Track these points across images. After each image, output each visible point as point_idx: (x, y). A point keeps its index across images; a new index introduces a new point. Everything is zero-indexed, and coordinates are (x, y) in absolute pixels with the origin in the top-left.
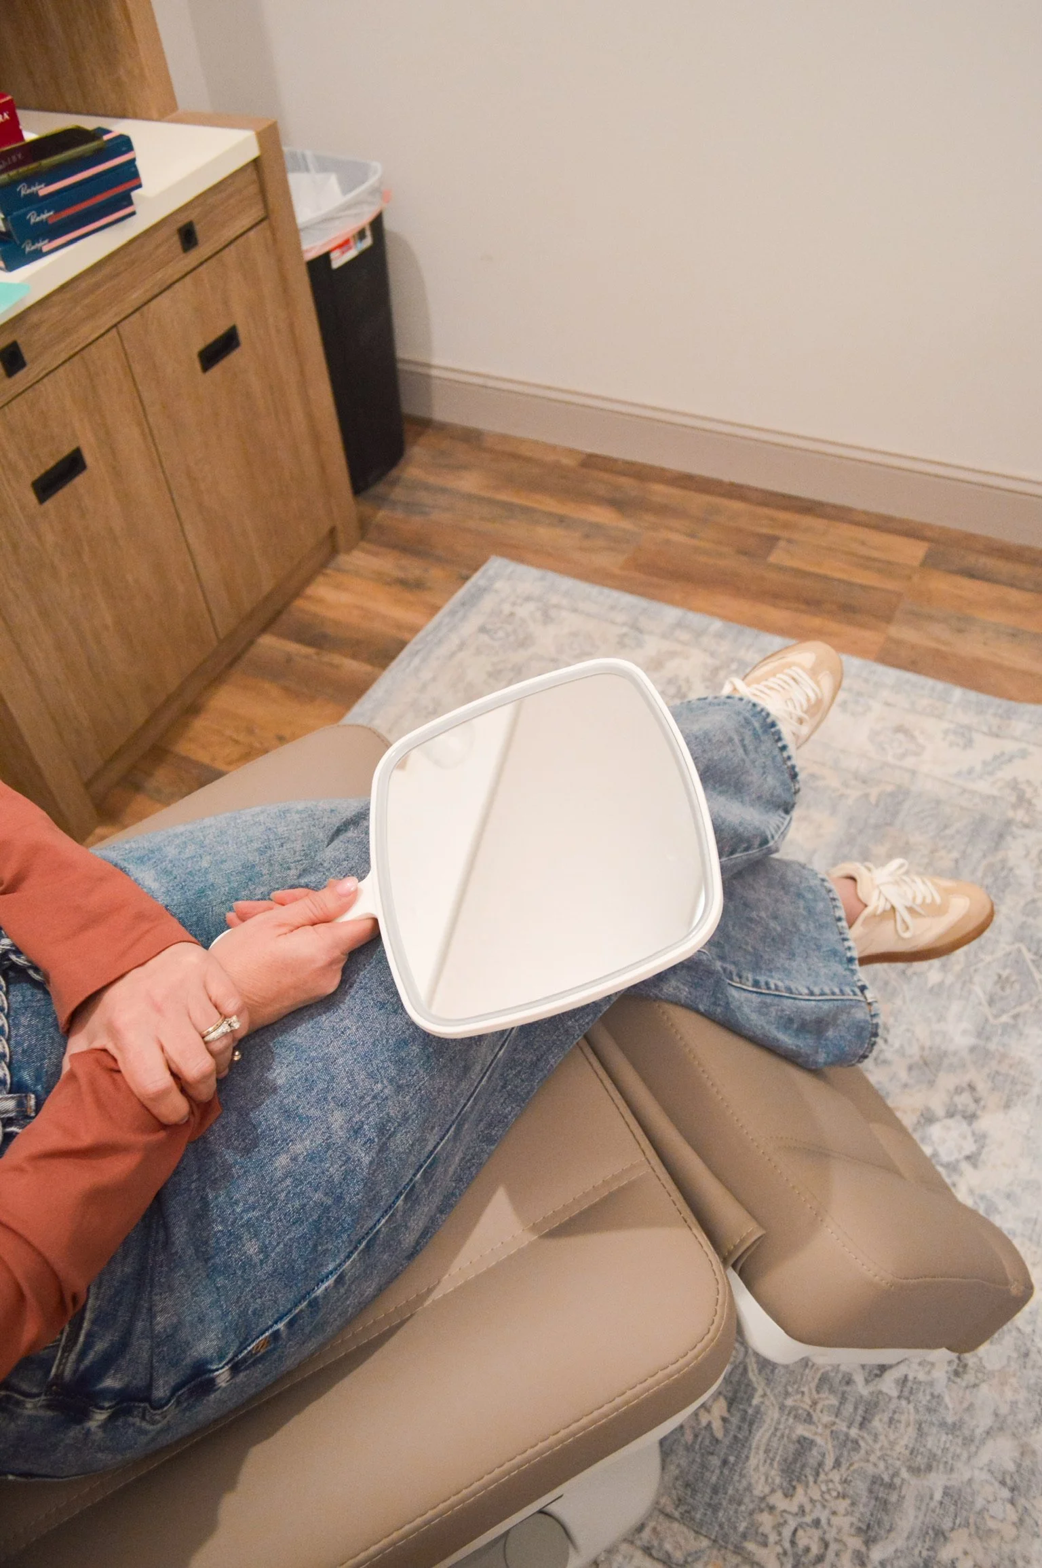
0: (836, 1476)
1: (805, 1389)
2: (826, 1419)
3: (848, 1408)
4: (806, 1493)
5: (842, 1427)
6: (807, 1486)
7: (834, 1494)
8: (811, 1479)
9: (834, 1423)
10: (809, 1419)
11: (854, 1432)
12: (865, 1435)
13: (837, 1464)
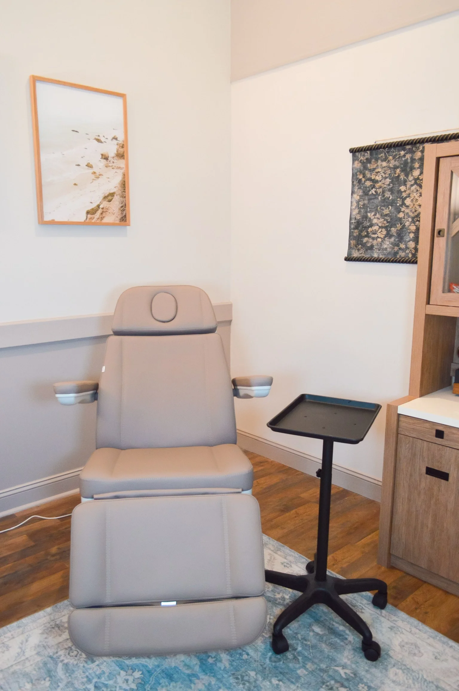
0: (82, 665)
1: (105, 668)
2: (95, 669)
3: (93, 675)
4: (83, 657)
5: (91, 671)
6: (85, 658)
7: (78, 663)
8: (85, 660)
9: (93, 670)
10: (98, 665)
11: (87, 674)
12: (84, 676)
13: (84, 667)
